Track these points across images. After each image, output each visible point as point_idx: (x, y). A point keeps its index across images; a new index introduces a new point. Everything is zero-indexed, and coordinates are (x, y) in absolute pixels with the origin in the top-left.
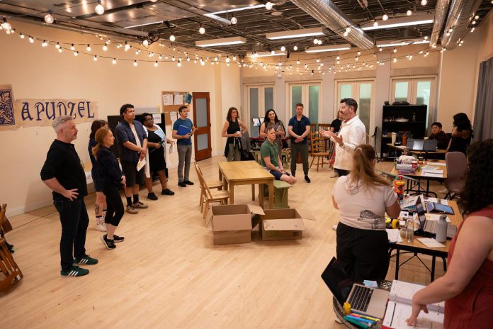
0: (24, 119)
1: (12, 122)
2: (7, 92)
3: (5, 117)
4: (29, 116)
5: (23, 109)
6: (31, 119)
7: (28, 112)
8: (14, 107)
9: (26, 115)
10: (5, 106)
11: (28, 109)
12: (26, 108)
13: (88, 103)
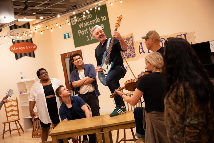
0: (140, 53)
1: (135, 56)
2: (131, 38)
3: (131, 53)
4: (143, 51)
5: (140, 47)
6: (144, 53)
7: (142, 48)
8: (135, 46)
9: (141, 50)
10: (130, 46)
11: (142, 47)
12: (141, 46)
13: (185, 35)
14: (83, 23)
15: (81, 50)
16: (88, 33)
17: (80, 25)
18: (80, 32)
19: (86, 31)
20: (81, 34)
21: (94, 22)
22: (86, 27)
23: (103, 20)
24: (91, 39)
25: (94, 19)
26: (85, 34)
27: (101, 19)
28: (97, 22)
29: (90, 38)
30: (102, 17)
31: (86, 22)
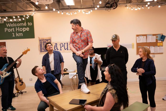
5: (55, 46)
9: (56, 48)
11: (57, 46)
14: (10, 24)
15: (5, 42)
16: (14, 31)
17: (7, 24)
18: (6, 29)
19: (12, 30)
20: (7, 31)
21: (21, 25)
22: (13, 27)
23: (29, 25)
24: (17, 36)
25: (22, 23)
26: (12, 31)
27: (27, 24)
28: (23, 25)
29: (15, 35)
30: (28, 23)
31: (14, 23)
